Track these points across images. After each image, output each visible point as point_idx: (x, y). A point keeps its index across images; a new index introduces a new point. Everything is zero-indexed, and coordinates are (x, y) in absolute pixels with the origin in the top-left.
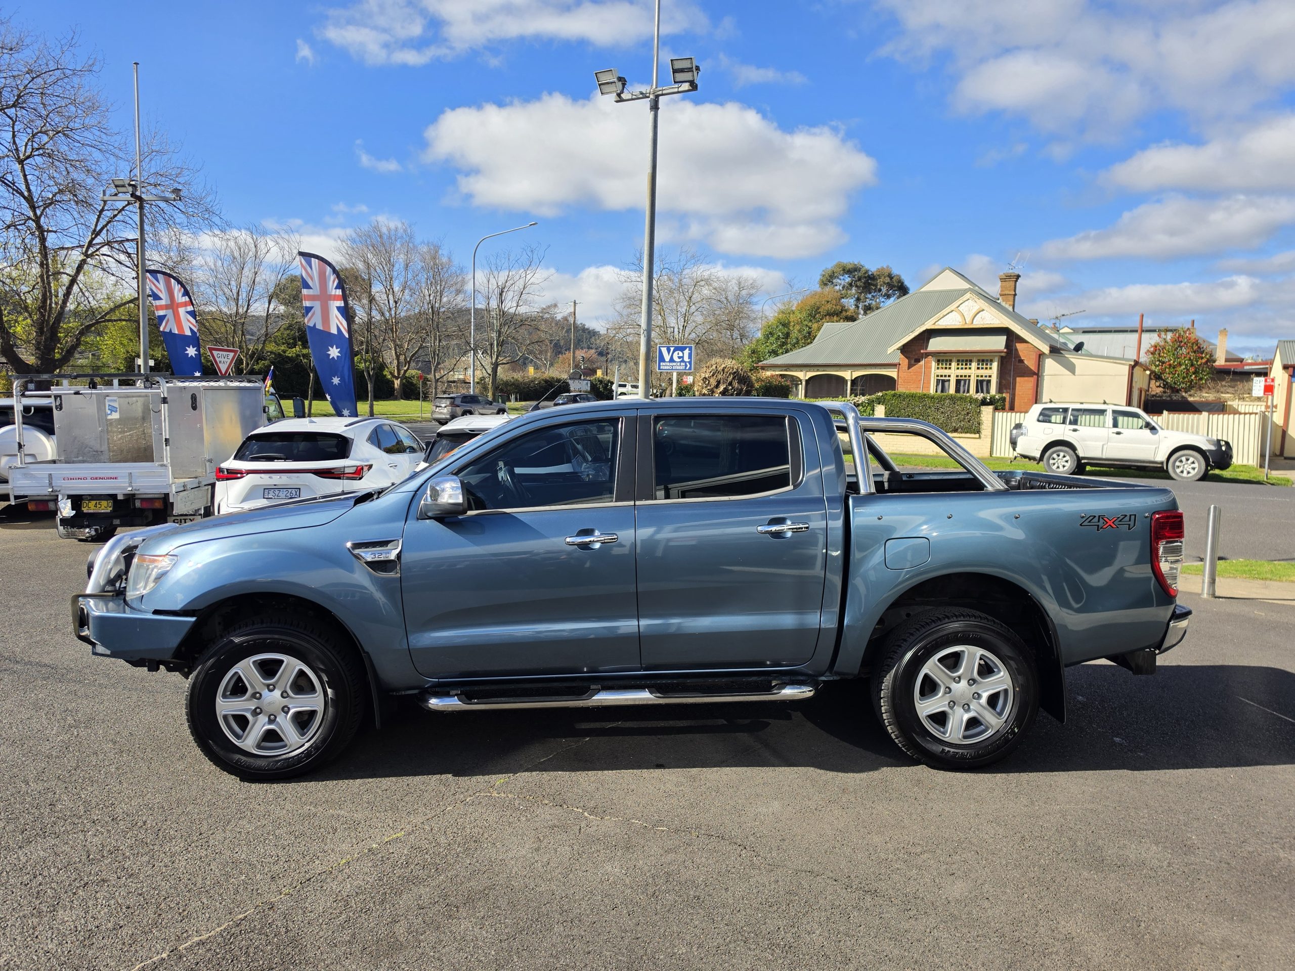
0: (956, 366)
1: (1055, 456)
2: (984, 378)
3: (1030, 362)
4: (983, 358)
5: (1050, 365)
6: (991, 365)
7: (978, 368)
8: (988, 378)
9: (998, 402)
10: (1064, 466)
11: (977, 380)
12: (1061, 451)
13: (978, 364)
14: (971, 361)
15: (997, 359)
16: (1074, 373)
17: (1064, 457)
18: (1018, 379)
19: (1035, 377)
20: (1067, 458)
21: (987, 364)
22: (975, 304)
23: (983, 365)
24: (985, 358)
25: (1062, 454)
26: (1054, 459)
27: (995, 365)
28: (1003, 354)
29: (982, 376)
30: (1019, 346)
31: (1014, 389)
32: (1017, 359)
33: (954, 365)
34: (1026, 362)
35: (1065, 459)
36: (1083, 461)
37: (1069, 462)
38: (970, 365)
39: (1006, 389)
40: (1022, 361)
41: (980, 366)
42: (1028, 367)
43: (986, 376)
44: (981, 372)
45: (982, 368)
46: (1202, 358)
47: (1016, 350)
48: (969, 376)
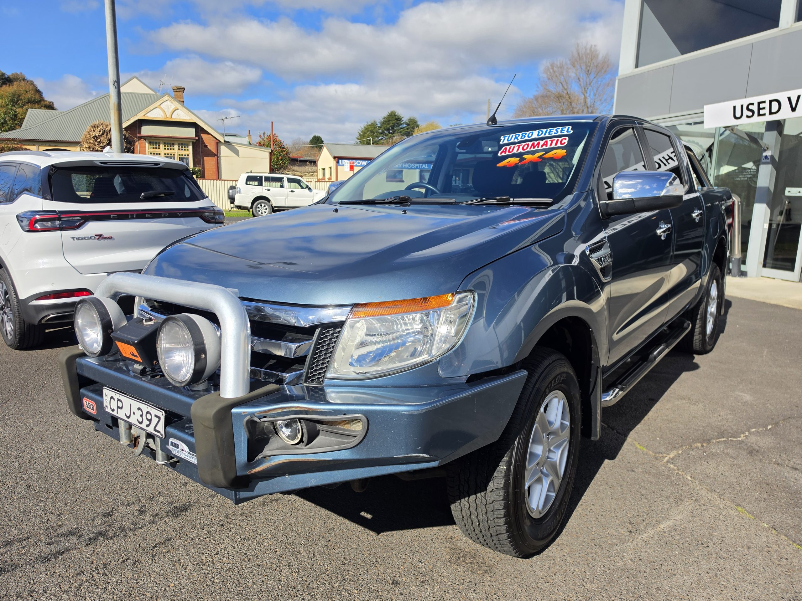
0: (164, 147)
1: (259, 206)
2: (184, 156)
3: (212, 147)
4: (182, 143)
5: (224, 150)
6: (188, 147)
7: (179, 149)
8: (186, 157)
9: (197, 173)
10: (265, 212)
11: (179, 158)
12: (263, 203)
13: (179, 147)
14: (174, 144)
15: (191, 144)
16: (238, 156)
17: (265, 206)
18: (205, 158)
19: (216, 157)
20: (267, 207)
21: (185, 147)
22: (172, 104)
23: (182, 147)
24: (183, 143)
25: (263, 205)
26: (259, 208)
27: (190, 148)
28: (195, 141)
29: (182, 155)
30: (204, 136)
31: (203, 164)
32: (203, 145)
33: (162, 146)
34: (209, 147)
35: (265, 208)
36: (275, 209)
37: (268, 209)
38: (173, 147)
39: (198, 164)
40: (206, 146)
41: (180, 148)
42: (210, 150)
43: (185, 155)
44: (181, 152)
45: (182, 150)
46: (284, 151)
47: (202, 138)
48: (174, 155)
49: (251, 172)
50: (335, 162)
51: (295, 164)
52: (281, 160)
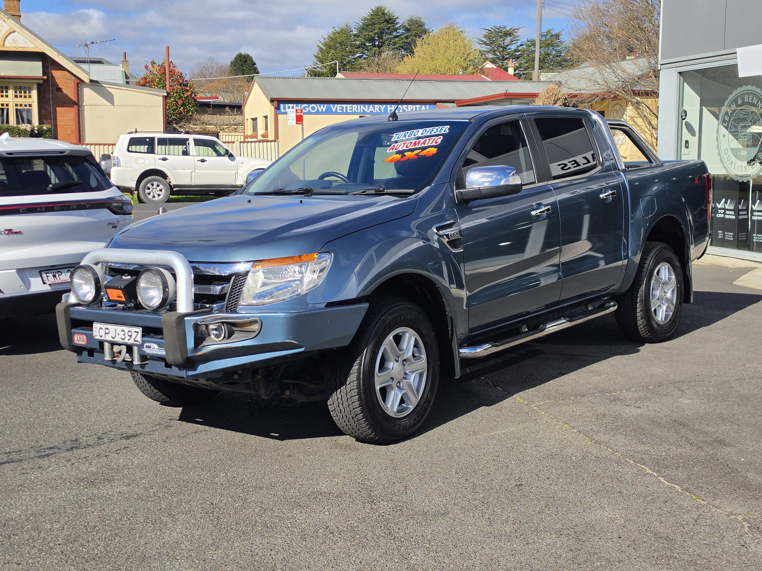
1: (149, 185)
2: (24, 107)
3: (69, 91)
4: (20, 85)
5: (88, 94)
6: (30, 93)
7: (16, 96)
8: (28, 107)
9: (46, 133)
10: (159, 195)
11: (16, 109)
12: (155, 180)
13: (16, 92)
14: (7, 88)
15: (35, 86)
16: (113, 104)
17: (158, 186)
18: (58, 109)
19: (76, 107)
20: (161, 187)
21: (25, 92)
22: (5, 24)
23: (20, 92)
24: (23, 85)
25: (155, 183)
26: (149, 189)
27: (34, 93)
28: (41, 82)
29: (21, 105)
30: (56, 74)
31: (55, 119)
32: (55, 88)
34: (64, 91)
35: (159, 188)
36: (175, 189)
37: (163, 191)
38: (7, 92)
39: (47, 119)
40: (59, 90)
41: (18, 94)
42: (67, 96)
43: (26, 106)
44: (19, 101)
45: (21, 97)
46: (188, 91)
47: (53, 77)
48: (7, 105)
49: (136, 132)
50: (273, 108)
51: (205, 112)
52: (182, 106)
